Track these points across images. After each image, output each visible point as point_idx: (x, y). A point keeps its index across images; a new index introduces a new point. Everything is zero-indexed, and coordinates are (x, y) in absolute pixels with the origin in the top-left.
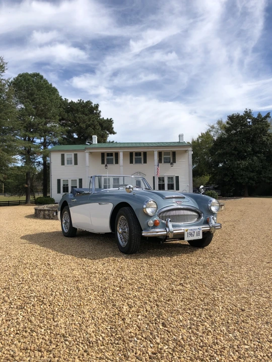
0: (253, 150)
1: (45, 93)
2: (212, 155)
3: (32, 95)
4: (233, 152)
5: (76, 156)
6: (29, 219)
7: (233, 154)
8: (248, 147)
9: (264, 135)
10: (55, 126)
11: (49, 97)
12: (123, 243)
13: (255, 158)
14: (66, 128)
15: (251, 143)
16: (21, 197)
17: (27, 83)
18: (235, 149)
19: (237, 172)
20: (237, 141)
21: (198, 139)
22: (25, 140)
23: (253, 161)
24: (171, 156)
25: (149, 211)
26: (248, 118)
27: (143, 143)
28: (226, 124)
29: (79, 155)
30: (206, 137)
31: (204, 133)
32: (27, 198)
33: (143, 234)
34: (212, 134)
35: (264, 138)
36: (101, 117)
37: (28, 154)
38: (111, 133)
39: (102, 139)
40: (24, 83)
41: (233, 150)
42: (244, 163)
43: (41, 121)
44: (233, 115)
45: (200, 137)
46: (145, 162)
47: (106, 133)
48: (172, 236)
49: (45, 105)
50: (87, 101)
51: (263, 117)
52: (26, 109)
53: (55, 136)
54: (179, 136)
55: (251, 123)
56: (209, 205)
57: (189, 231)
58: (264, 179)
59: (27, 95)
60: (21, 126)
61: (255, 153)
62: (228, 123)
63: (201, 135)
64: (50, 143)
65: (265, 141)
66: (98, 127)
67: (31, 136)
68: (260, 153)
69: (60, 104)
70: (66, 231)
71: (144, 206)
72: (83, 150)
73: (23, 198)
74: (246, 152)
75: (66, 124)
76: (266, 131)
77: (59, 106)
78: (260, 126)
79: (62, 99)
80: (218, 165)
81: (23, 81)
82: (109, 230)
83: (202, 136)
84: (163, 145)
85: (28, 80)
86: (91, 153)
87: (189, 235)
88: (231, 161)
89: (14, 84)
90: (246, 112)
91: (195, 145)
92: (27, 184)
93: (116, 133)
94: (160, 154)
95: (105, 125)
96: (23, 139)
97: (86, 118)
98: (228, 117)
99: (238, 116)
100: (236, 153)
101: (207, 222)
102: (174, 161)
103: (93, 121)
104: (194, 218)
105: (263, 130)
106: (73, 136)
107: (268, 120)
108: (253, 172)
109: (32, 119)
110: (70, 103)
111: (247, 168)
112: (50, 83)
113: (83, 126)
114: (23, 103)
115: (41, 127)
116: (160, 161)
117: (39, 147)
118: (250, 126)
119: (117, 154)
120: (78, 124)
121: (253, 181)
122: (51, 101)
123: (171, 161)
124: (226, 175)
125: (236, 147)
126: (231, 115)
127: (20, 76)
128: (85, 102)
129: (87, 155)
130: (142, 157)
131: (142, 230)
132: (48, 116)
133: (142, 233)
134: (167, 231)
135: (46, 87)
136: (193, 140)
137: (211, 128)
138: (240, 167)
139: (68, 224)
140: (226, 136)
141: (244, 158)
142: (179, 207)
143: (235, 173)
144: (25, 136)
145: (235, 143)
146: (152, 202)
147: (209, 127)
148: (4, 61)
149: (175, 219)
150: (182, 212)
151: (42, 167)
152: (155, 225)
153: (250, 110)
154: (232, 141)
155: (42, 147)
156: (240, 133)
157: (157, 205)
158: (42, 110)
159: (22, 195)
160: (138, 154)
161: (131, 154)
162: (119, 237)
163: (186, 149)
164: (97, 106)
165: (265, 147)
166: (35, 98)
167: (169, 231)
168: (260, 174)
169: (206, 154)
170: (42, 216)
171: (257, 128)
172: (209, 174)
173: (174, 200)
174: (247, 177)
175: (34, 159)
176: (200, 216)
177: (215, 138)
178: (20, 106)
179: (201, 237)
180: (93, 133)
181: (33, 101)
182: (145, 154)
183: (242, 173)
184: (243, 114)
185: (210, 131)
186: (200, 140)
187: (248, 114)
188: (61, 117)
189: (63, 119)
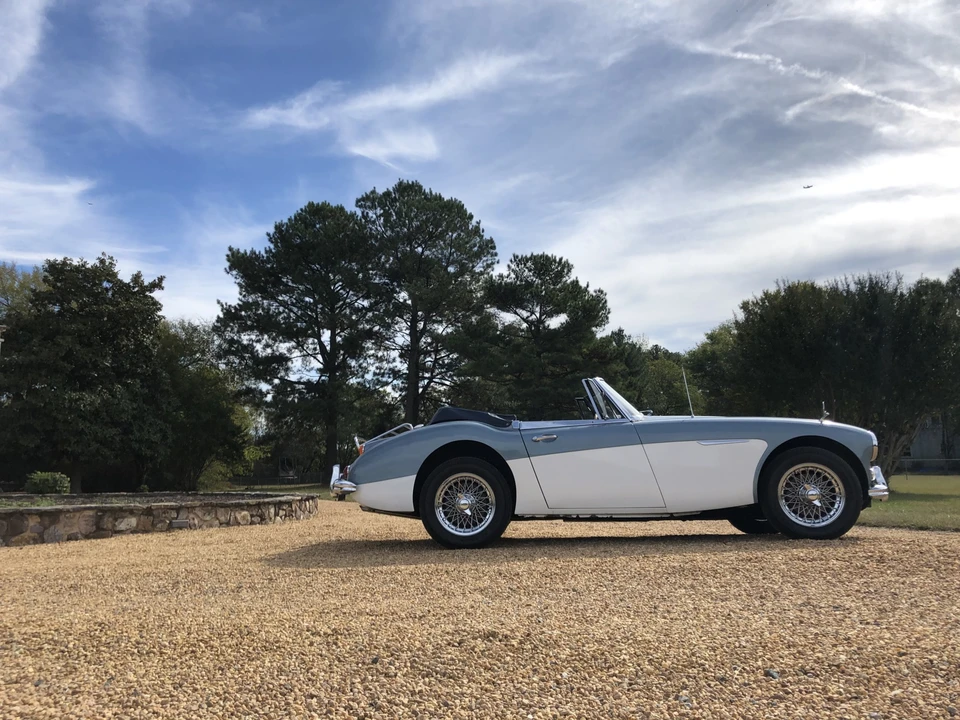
0: (115, 365)
4: (62, 364)
7: (60, 371)
8: (105, 357)
13: (119, 388)
18: (69, 356)
19: (66, 421)
23: (114, 397)
26: (105, 279)
35: (148, 340)
41: (64, 359)
42: (89, 399)
51: (146, 283)
55: (110, 294)
58: (137, 446)
61: (119, 374)
65: (147, 347)
68: (134, 375)
74: (95, 367)
90: (102, 262)
98: (48, 262)
107: (158, 295)
111: (96, 413)
118: (112, 302)
125: (70, 352)
126: (59, 259)
141: (87, 385)
145: (68, 339)
153: (111, 258)
165: (146, 363)
168: (129, 432)
183: (81, 426)
187: (105, 268)
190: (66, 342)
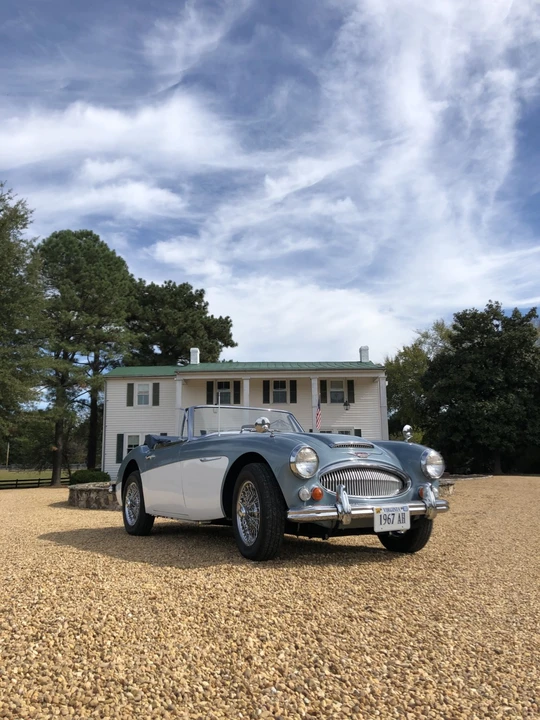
0: (506, 380)
1: (102, 268)
2: (426, 390)
3: (76, 270)
4: (468, 383)
5: (156, 387)
6: (57, 509)
7: (468, 388)
8: (498, 375)
9: (527, 352)
10: (118, 331)
11: (109, 276)
12: (248, 539)
13: (512, 396)
14: (139, 335)
15: (504, 366)
16: (43, 472)
17: (67, 249)
18: (472, 378)
19: (477, 423)
20: (474, 362)
21: (397, 358)
22: (57, 356)
23: (508, 403)
24: (345, 390)
25: (302, 468)
26: (494, 318)
27: (290, 363)
28: (451, 329)
29: (164, 386)
30: (412, 354)
31: (410, 346)
32: (54, 474)
33: (289, 516)
34: (425, 348)
35: (529, 357)
36: (208, 315)
37: (62, 385)
38: (226, 345)
39: (209, 355)
40: (63, 250)
41: (468, 380)
42: (490, 406)
43: (90, 319)
44: (465, 313)
45: (401, 354)
46: (294, 400)
47: (217, 344)
48: (349, 520)
49: (100, 291)
50: (181, 283)
51: (523, 316)
52: (63, 298)
53: (118, 351)
54: (361, 351)
55: (500, 329)
56: (423, 462)
57: (382, 512)
58: (531, 438)
59: (66, 271)
60: (52, 328)
61: (510, 386)
62: (455, 327)
63: (402, 351)
64: (106, 365)
65: (529, 363)
66: (202, 333)
67: (70, 348)
68: (522, 386)
69: (130, 288)
70: (132, 522)
71: (292, 459)
72: (172, 377)
73: (48, 474)
74: (492, 383)
75: (140, 327)
76: (531, 344)
77: (128, 292)
78: (518, 333)
79: (133, 280)
80: (439, 409)
81: (61, 245)
82: (220, 515)
83: (406, 353)
84: (328, 367)
85: (71, 242)
86: (186, 382)
87: (383, 522)
88: (465, 401)
89: (43, 250)
90: (490, 306)
91: (392, 370)
92: (57, 446)
93: (236, 345)
94: (323, 384)
95: (215, 329)
96: (53, 354)
97: (180, 314)
98: (456, 315)
99: (476, 313)
100: (473, 385)
101: (419, 497)
102: (351, 399)
103: (193, 321)
104: (394, 489)
105: (525, 341)
106: (152, 351)
107: (534, 323)
108: (508, 423)
109: (74, 317)
110: (149, 287)
111: (497, 416)
112: (111, 250)
113: (173, 330)
114: (58, 287)
115: (91, 332)
116: (323, 398)
117: (84, 371)
118: (499, 334)
119: (238, 385)
120: (163, 327)
121: (510, 441)
122: (113, 282)
123: (346, 399)
124: (455, 430)
125: (472, 375)
126: (461, 311)
127: (55, 235)
128: (177, 285)
129: (179, 385)
130: (288, 390)
131: (287, 509)
132: (106, 312)
133: (286, 515)
134: (337, 511)
135: (104, 257)
136: (388, 360)
137: (423, 336)
138: (483, 413)
139: (136, 509)
140: (451, 353)
141: (490, 396)
142: (363, 463)
143: (473, 426)
144: (57, 349)
145: (470, 365)
146: (308, 451)
147: (419, 336)
148: (27, 207)
149: (355, 487)
150: (369, 475)
151: (87, 410)
152: (315, 499)
153: (497, 303)
154: (465, 362)
155: (91, 372)
156: (481, 348)
157: (317, 456)
158: (94, 300)
159: (45, 468)
160: (280, 384)
161: (266, 384)
162: (240, 527)
163: (376, 375)
164: (201, 294)
165: (531, 375)
166: (82, 277)
167: (343, 510)
168: (525, 428)
169: (413, 387)
170: (83, 503)
171: (512, 338)
172: (422, 427)
173: (352, 451)
174: (498, 435)
175: (73, 394)
176: (404, 486)
177: (431, 357)
178: (52, 293)
179: (407, 526)
180: (193, 344)
181: (77, 282)
182: (293, 384)
183: (486, 426)
184: (483, 311)
185: (421, 343)
186: (401, 361)
187: (494, 311)
188: (130, 314)
189: (134, 318)
190: (468, 368)
